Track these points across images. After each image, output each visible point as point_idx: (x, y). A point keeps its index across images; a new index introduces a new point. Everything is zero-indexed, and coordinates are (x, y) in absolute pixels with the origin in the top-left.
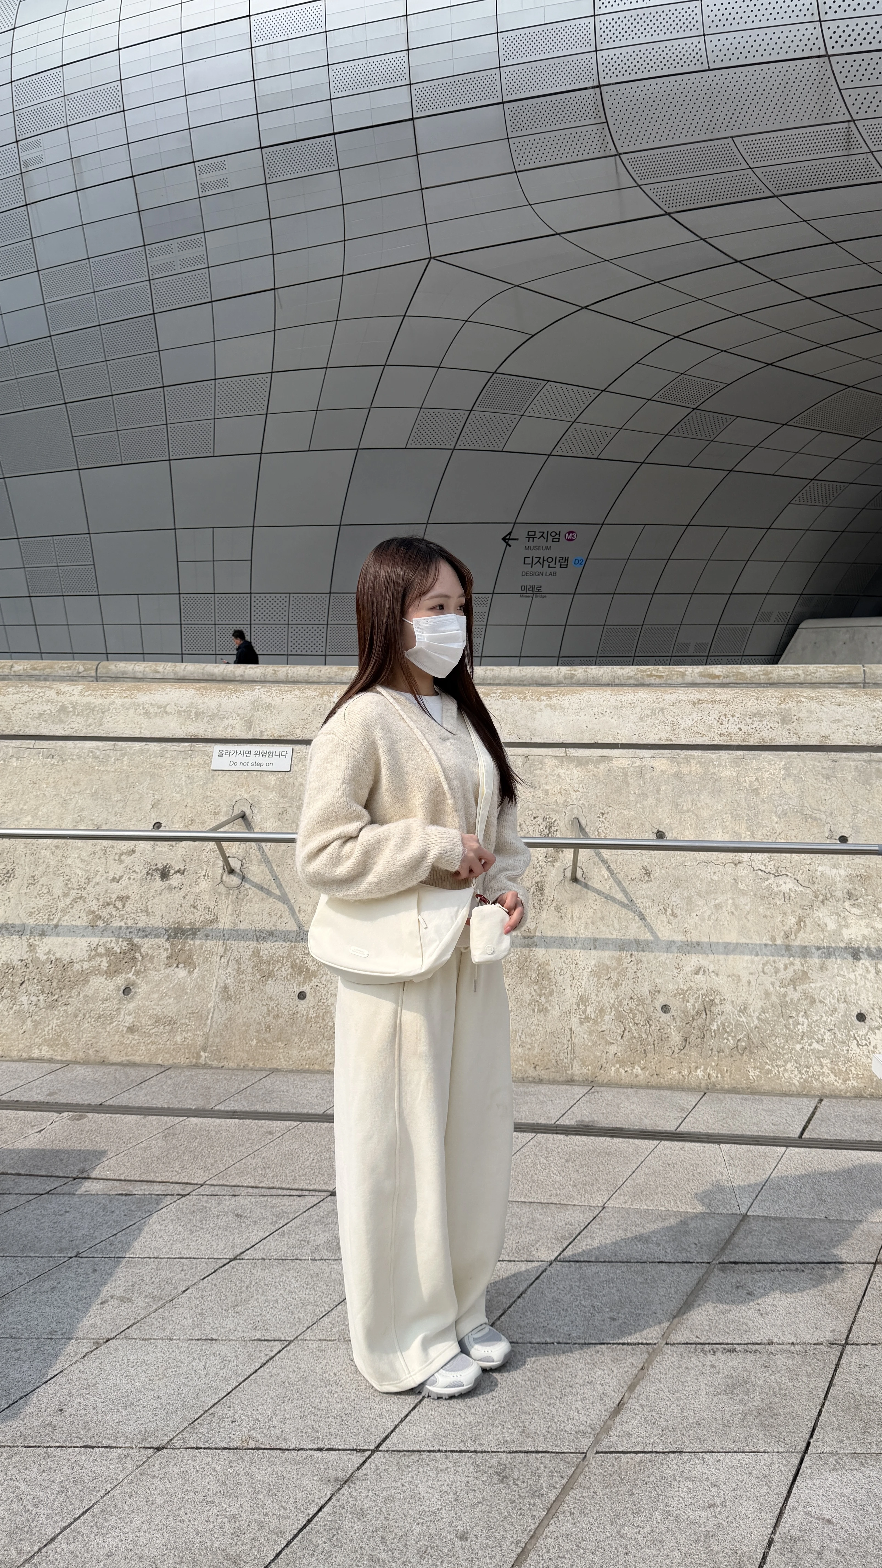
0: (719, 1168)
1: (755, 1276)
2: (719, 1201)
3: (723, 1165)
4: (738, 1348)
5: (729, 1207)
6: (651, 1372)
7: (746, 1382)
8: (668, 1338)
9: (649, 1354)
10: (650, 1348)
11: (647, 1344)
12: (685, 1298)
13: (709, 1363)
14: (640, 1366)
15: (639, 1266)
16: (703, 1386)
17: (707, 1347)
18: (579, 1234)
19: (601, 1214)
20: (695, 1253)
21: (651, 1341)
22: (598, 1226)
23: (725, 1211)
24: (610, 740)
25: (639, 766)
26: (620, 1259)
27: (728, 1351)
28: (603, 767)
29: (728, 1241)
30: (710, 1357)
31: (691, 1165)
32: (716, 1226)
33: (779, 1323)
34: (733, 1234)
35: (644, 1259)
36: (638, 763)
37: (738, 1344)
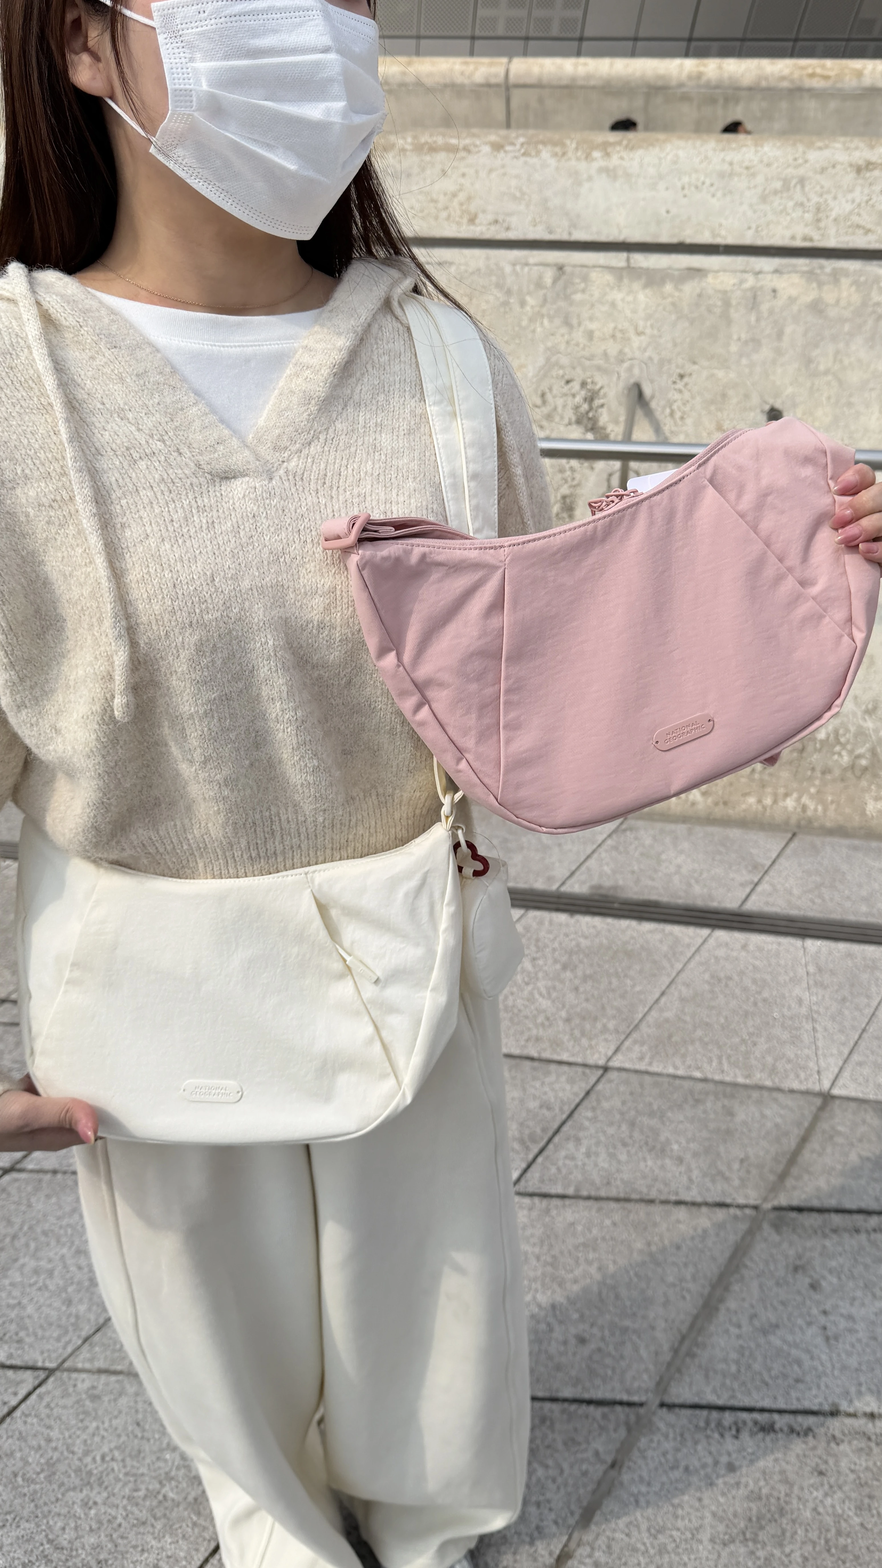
0: (797, 991)
1: (828, 1243)
2: (789, 1061)
3: (805, 985)
4: (781, 1421)
5: (802, 1075)
6: (626, 1477)
7: (782, 1512)
8: (665, 1391)
9: (629, 1430)
10: (631, 1412)
11: (630, 1404)
12: (707, 1290)
13: (724, 1459)
14: (609, 1459)
15: (642, 1211)
16: (709, 1519)
17: (728, 1418)
18: (557, 1131)
19: (600, 1087)
20: (736, 1182)
21: (635, 1399)
22: (589, 1114)
23: (796, 1085)
24: (705, 238)
25: (752, 289)
26: (613, 1193)
27: (763, 1429)
28: (690, 289)
29: (793, 1158)
30: (730, 1444)
31: (754, 981)
32: (779, 1120)
33: (853, 1362)
34: (804, 1140)
35: (653, 1194)
36: (750, 281)
37: (780, 1412)
